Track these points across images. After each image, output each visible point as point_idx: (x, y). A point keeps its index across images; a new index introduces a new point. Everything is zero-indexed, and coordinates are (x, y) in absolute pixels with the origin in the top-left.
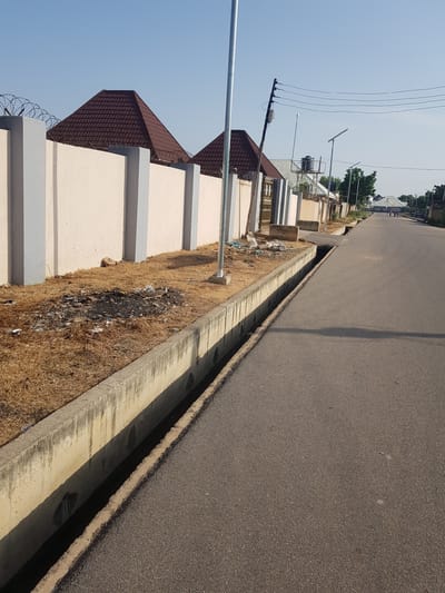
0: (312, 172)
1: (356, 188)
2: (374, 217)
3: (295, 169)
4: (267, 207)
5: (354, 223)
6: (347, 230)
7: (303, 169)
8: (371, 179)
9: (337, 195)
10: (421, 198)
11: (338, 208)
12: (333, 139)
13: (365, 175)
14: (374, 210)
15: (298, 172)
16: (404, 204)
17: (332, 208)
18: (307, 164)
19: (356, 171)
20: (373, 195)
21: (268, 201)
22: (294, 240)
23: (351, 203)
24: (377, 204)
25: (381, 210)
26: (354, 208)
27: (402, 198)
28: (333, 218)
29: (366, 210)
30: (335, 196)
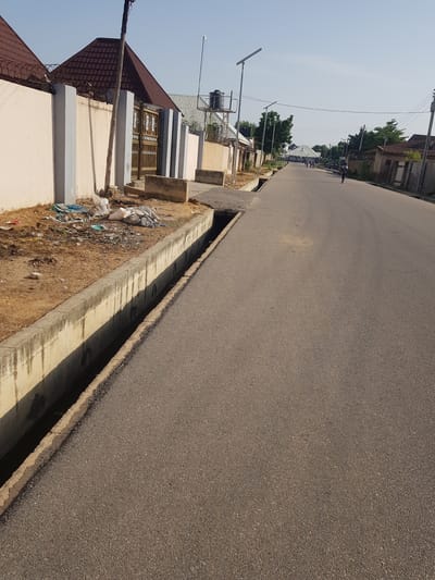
0: (223, 111)
1: (271, 134)
2: (290, 166)
3: (201, 105)
4: (150, 148)
5: (269, 174)
6: (262, 182)
7: (211, 106)
8: (287, 124)
9: (252, 141)
10: (334, 148)
11: (252, 156)
12: (242, 62)
13: (282, 119)
14: (290, 159)
15: (206, 111)
16: (318, 155)
17: (245, 155)
18: (216, 99)
19: (272, 115)
20: (289, 142)
21: (150, 140)
22: (181, 201)
23: (267, 151)
24: (292, 153)
25: (296, 159)
26: (269, 157)
27: (316, 149)
28: (246, 167)
29: (282, 159)
30: (250, 142)
